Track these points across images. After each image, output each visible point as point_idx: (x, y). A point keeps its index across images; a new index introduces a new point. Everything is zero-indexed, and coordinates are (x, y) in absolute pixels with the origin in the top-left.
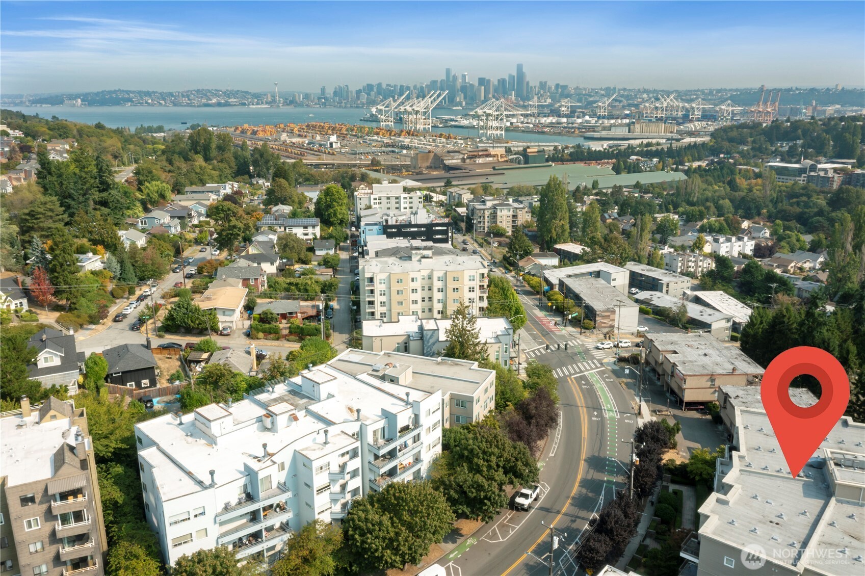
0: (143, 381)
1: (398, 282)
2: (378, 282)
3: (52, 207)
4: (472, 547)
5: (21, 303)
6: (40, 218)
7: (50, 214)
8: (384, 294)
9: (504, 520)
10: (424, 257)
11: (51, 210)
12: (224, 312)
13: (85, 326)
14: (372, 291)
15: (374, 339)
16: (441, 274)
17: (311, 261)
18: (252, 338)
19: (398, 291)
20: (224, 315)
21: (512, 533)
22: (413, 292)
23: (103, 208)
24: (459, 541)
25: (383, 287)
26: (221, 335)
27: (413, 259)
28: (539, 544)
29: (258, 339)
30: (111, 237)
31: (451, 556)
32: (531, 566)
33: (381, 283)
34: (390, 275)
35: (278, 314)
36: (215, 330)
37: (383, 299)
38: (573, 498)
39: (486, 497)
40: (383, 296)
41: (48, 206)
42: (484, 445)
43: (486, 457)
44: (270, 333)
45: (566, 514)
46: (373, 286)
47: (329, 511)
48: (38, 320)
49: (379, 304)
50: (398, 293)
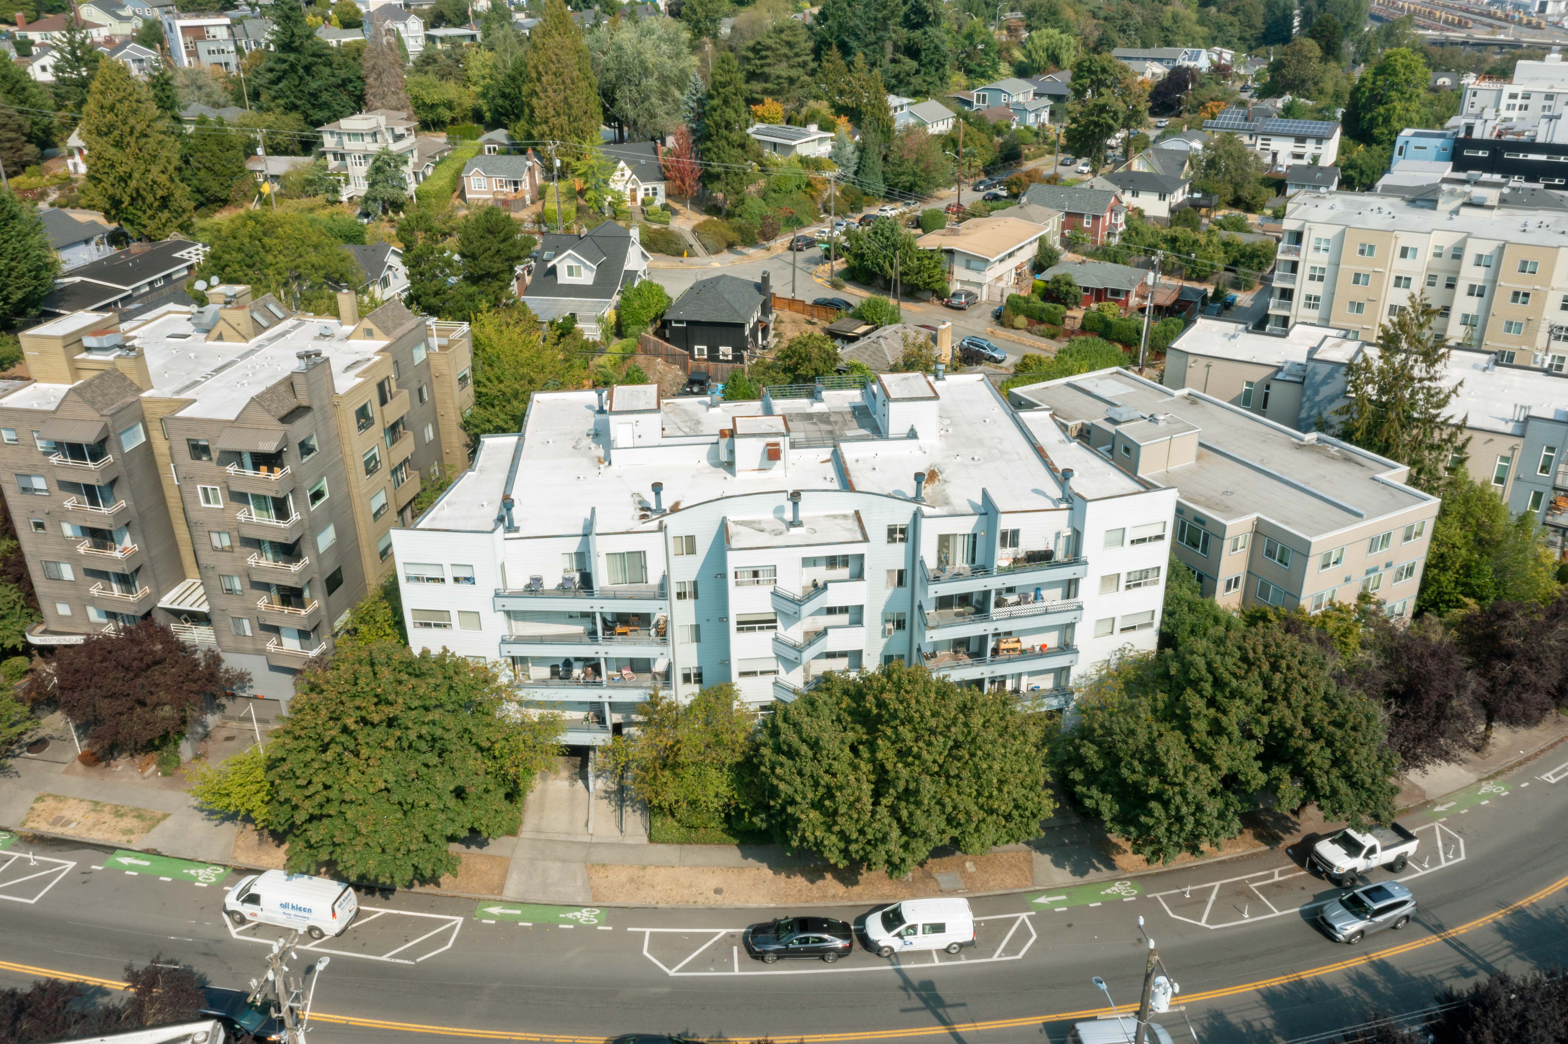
0: (722, 348)
1: (1362, 252)
2: (1312, 244)
3: (790, 39)
4: (1115, 904)
5: (654, 189)
6: (766, 57)
7: (785, 50)
8: (1321, 279)
9: (1253, 880)
10: (1470, 204)
11: (789, 44)
12: (968, 261)
13: (739, 248)
14: (1294, 267)
15: (1191, 359)
16: (1487, 248)
17: (1263, 207)
18: (1002, 324)
19: (1357, 276)
20: (968, 268)
21: (1247, 919)
22: (1397, 285)
23: (907, 60)
24: (1092, 875)
25: (1322, 259)
26: (948, 306)
27: (1440, 206)
28: (1301, 983)
29: (1013, 327)
30: (873, 106)
31: (1042, 900)
32: (1228, 1025)
33: (1317, 249)
34: (1343, 234)
35: (1086, 289)
36: (941, 295)
37: (1317, 289)
38: (1520, 913)
39: (1158, 796)
40: (1316, 283)
41: (783, 36)
42: (1225, 666)
43: (1219, 697)
44: (1041, 321)
45: (1456, 945)
46: (1298, 252)
47: (771, 678)
48: (667, 223)
49: (1303, 300)
50: (1356, 281)
